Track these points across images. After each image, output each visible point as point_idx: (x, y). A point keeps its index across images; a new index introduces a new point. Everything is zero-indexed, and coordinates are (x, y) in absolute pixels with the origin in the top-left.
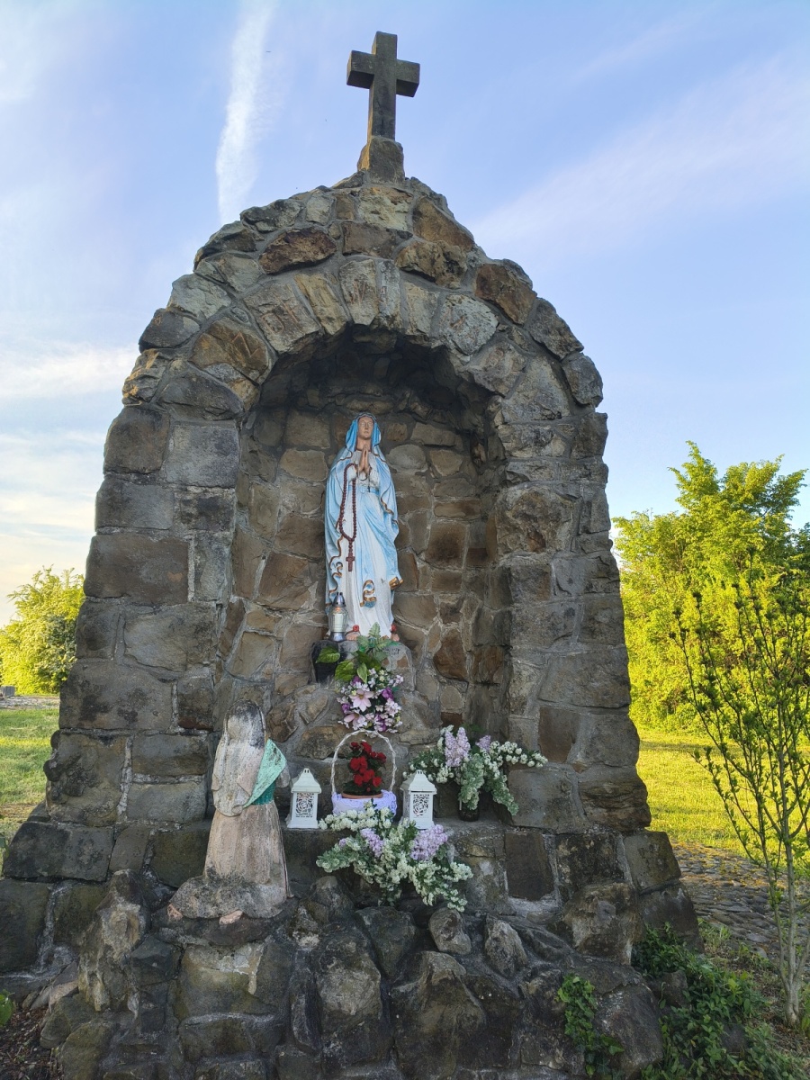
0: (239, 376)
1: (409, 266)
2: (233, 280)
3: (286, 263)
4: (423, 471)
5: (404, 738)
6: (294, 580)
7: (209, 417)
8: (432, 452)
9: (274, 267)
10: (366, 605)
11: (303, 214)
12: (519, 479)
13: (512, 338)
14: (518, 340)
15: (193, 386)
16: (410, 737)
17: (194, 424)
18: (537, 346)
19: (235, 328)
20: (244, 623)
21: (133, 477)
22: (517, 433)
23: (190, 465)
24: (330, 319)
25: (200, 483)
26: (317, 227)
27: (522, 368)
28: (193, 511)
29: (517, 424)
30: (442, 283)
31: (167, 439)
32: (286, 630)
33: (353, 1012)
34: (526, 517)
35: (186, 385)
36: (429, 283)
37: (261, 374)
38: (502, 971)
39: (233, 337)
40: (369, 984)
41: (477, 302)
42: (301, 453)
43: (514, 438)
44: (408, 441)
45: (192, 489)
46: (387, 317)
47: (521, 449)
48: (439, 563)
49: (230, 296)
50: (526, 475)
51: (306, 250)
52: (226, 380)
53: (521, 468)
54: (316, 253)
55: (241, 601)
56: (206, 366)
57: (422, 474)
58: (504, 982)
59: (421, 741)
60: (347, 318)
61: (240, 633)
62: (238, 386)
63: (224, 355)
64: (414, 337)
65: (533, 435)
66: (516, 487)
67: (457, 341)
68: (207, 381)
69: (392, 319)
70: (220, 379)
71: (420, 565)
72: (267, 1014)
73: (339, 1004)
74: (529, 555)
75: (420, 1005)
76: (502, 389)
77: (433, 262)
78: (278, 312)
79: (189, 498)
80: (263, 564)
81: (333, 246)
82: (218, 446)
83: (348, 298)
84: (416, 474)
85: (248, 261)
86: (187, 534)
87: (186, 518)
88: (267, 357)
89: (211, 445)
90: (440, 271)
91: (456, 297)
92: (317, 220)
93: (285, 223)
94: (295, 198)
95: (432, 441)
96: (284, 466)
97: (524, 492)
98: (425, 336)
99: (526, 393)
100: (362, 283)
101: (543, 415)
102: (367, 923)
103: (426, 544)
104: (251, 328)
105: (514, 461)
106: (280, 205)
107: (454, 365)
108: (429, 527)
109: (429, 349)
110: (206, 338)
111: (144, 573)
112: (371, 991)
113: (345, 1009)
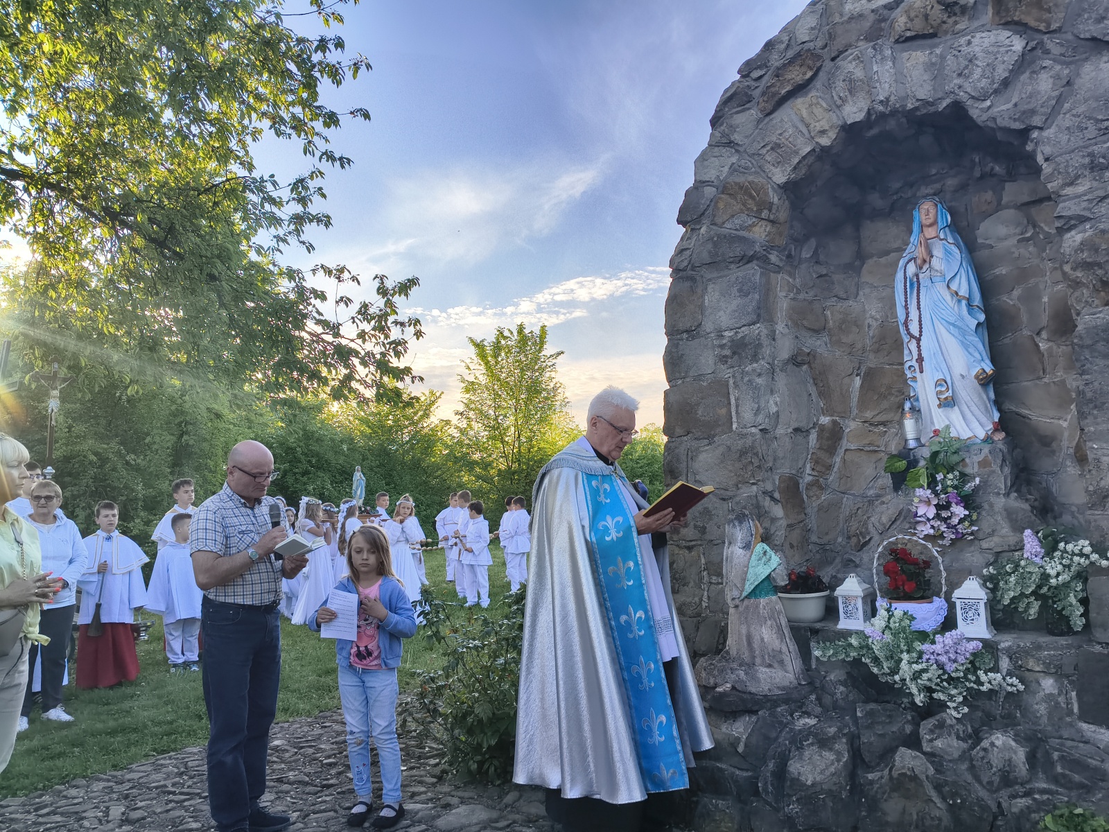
0: (754, 220)
1: (901, 36)
2: (736, 137)
3: (776, 99)
4: (1028, 235)
5: (985, 545)
6: (893, 391)
7: (732, 266)
8: (1034, 211)
9: (769, 107)
10: (945, 406)
11: (793, 42)
12: (1073, 222)
13: (1047, 52)
14: (1056, 50)
15: (715, 245)
16: (992, 544)
17: (721, 277)
18: (1088, 43)
19: (741, 179)
20: (844, 442)
21: (685, 336)
22: (1062, 165)
23: (722, 313)
24: (823, 132)
25: (731, 327)
26: (806, 46)
27: (1064, 82)
28: (727, 352)
29: (1061, 155)
30: (946, 32)
31: (702, 296)
32: (894, 443)
33: (809, 783)
34: (1087, 266)
35: (710, 246)
36: (929, 42)
37: (770, 211)
38: (984, 783)
39: (742, 188)
40: (832, 764)
41: (994, 32)
42: (883, 260)
43: (1059, 173)
44: (999, 207)
45: (727, 334)
46: (881, 102)
47: (1071, 184)
48: (1063, 339)
49: (737, 151)
50: (1082, 213)
51: (797, 75)
52: (742, 228)
53: (1073, 207)
54: (804, 74)
55: (834, 422)
56: (724, 223)
57: (1028, 239)
58: (982, 793)
59: (1006, 548)
60: (840, 123)
61: (841, 452)
62: (756, 229)
63: (737, 207)
64: (916, 109)
65: (1087, 160)
66: (1073, 233)
67: (969, 90)
68: (725, 236)
69: (885, 102)
70: (736, 230)
71: (1043, 346)
72: (747, 770)
73: (799, 773)
74: (1100, 312)
75: (884, 793)
76: (1037, 121)
77: (926, 16)
78: (776, 147)
79: (724, 342)
80: (858, 381)
81: (819, 57)
82: (740, 290)
83: (839, 102)
84: (1019, 241)
85: (748, 112)
86: (726, 373)
87: (723, 359)
88: (771, 193)
89: (735, 290)
90: (939, 21)
91: (963, 40)
92: (807, 39)
93: (775, 60)
94: (784, 29)
95: (1026, 199)
96: (866, 277)
97: (1087, 234)
98: (928, 103)
99: (1074, 112)
100: (850, 81)
101: (1100, 129)
102: (859, 714)
103: (1044, 319)
104: (756, 173)
105: (1064, 201)
106: (769, 45)
107: (975, 117)
108: (1045, 299)
109: (937, 113)
110: (720, 198)
111: (700, 412)
112: (832, 769)
113: (803, 778)
